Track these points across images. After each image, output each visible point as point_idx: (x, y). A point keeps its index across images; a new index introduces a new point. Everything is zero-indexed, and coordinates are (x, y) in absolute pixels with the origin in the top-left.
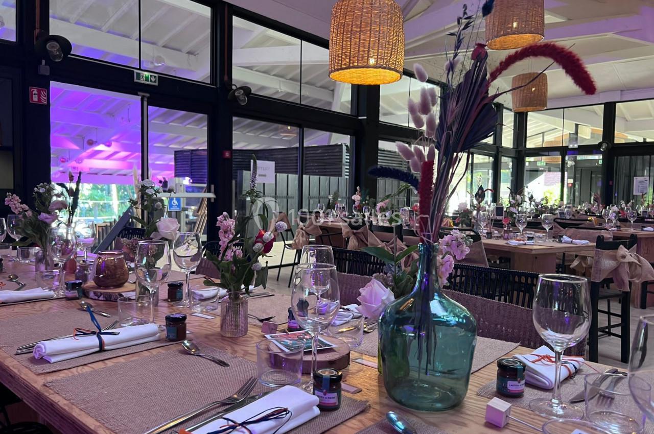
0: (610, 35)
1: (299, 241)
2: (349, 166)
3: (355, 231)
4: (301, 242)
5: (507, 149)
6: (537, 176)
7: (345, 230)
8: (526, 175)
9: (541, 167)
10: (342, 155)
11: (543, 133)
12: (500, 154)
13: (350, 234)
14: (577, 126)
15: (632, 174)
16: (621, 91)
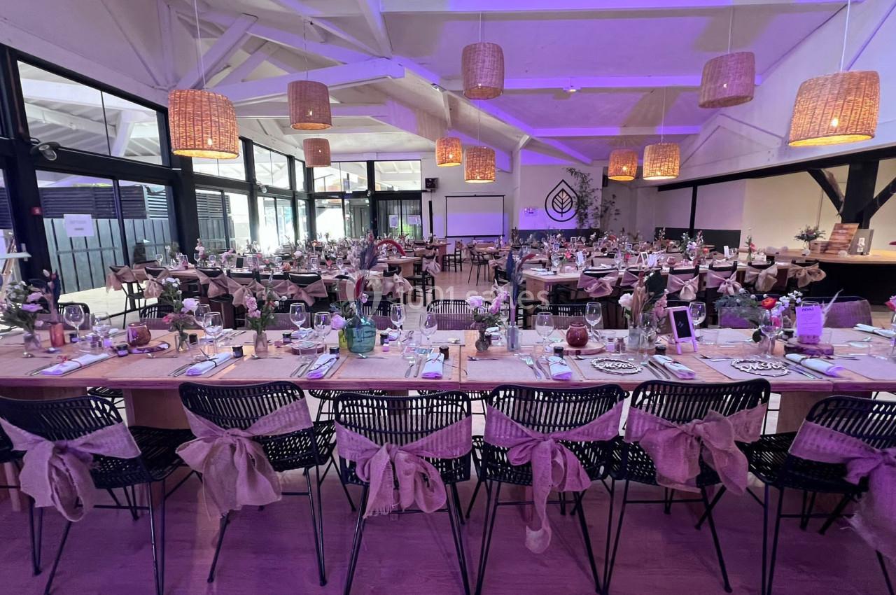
0: (368, 117)
1: (153, 291)
2: (168, 214)
3: (213, 278)
4: (155, 291)
5: (300, 193)
6: (322, 211)
7: (203, 279)
8: (316, 210)
9: (326, 204)
10: (143, 197)
11: (324, 177)
12: (296, 197)
13: (210, 281)
14: (348, 175)
15: (388, 213)
16: (377, 153)
